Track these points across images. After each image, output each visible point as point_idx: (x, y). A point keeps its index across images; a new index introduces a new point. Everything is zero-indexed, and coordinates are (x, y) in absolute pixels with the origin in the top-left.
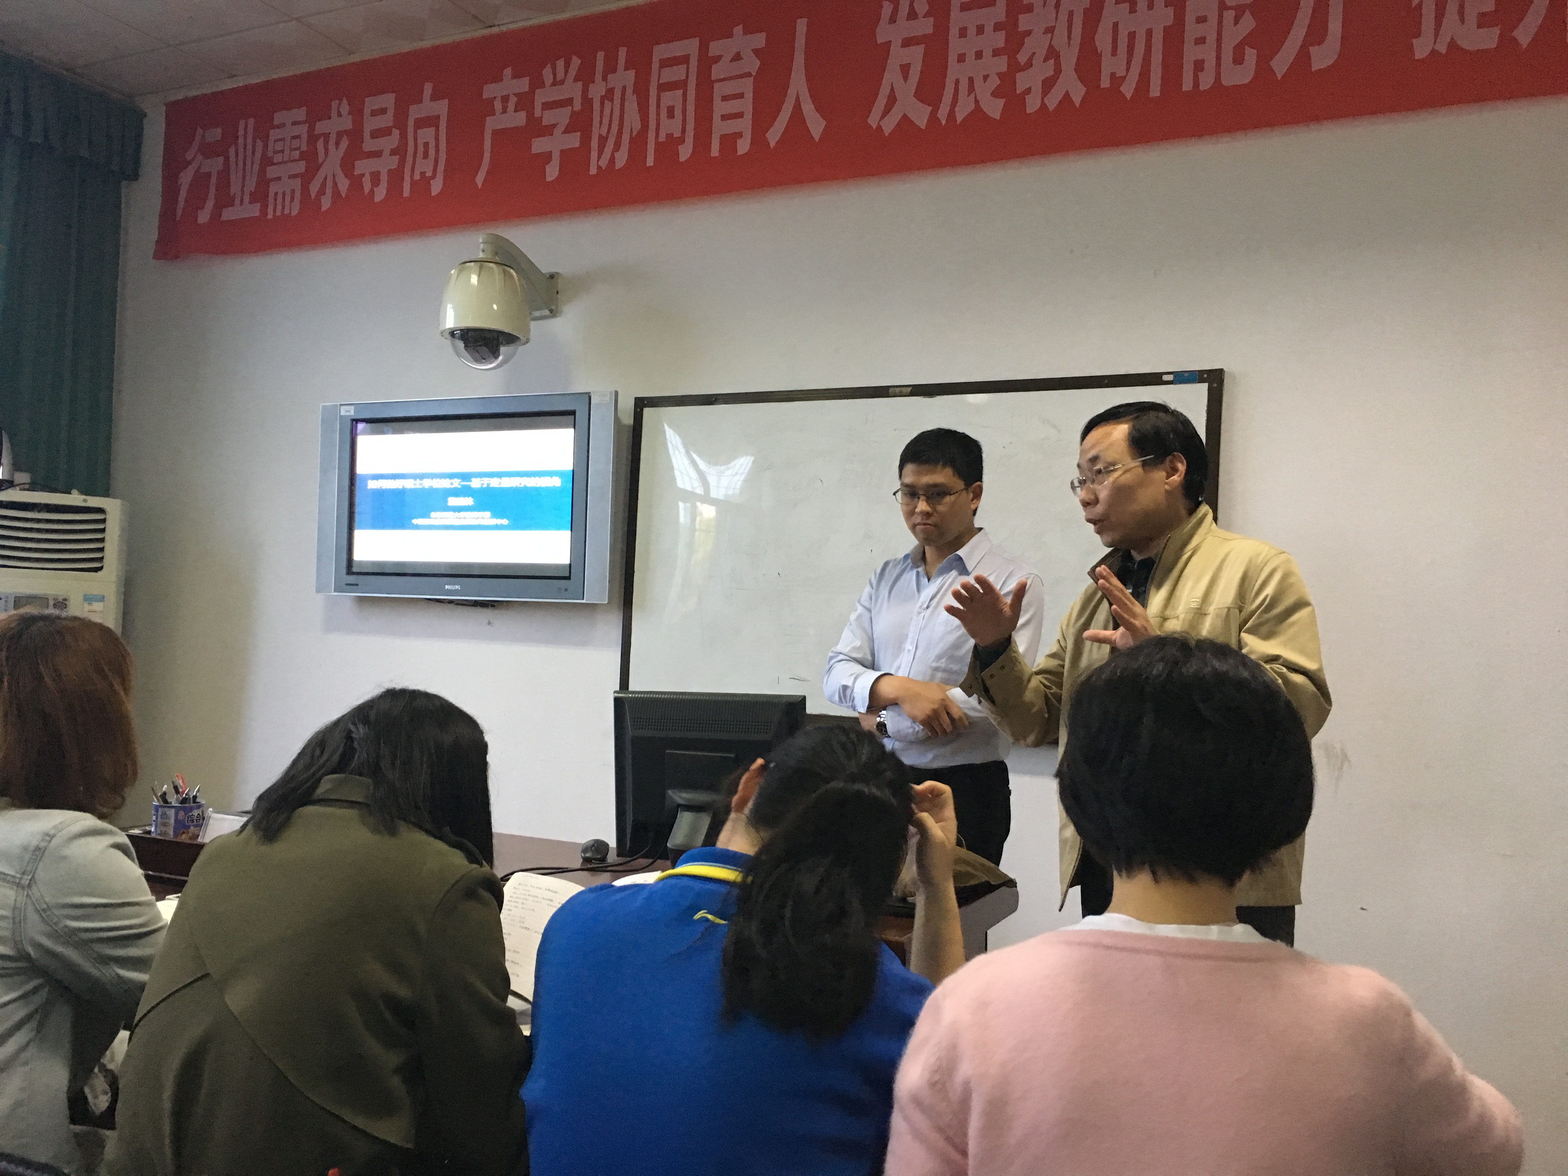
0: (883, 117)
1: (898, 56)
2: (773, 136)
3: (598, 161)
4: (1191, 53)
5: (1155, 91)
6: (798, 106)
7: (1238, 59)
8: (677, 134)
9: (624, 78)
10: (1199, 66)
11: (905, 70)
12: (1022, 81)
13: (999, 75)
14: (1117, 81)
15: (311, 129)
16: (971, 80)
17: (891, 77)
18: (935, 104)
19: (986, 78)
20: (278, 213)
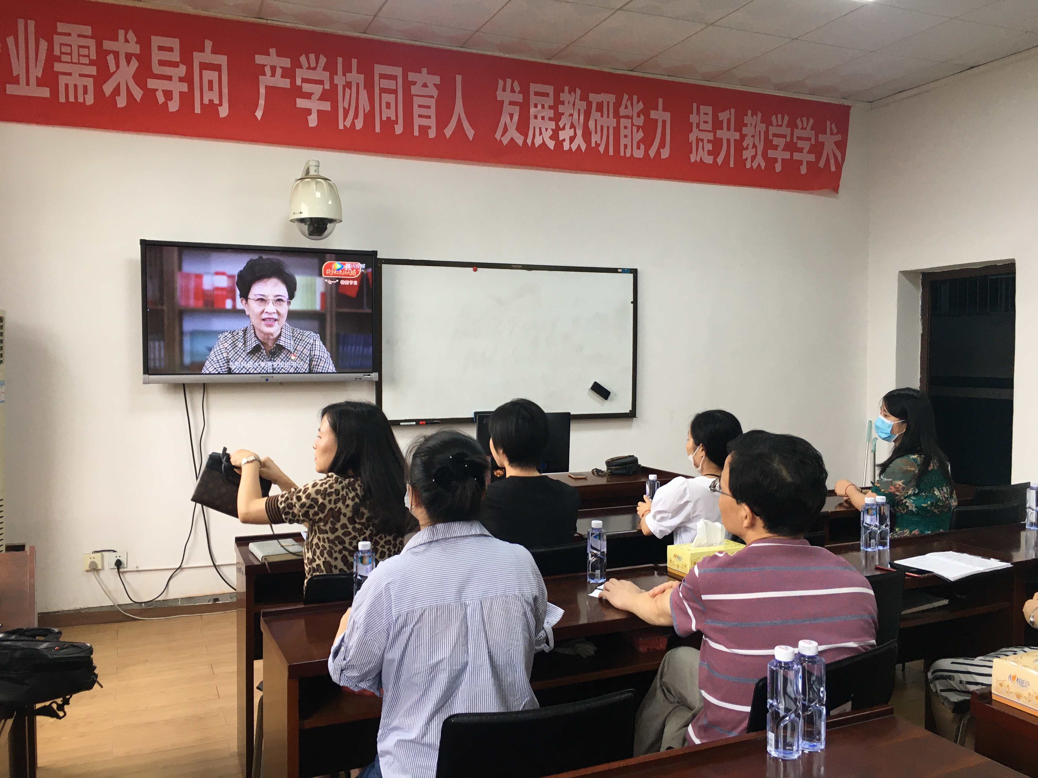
0: (502, 136)
1: (507, 108)
2: (448, 132)
3: (344, 122)
4: (623, 141)
5: (611, 153)
6: (459, 119)
7: (638, 148)
8: (393, 118)
9: (356, 78)
10: (626, 147)
11: (511, 116)
12: (562, 135)
13: (552, 130)
14: (598, 145)
15: (99, 46)
16: (540, 129)
17: (505, 118)
18: (526, 136)
19: (546, 129)
20: (72, 99)
